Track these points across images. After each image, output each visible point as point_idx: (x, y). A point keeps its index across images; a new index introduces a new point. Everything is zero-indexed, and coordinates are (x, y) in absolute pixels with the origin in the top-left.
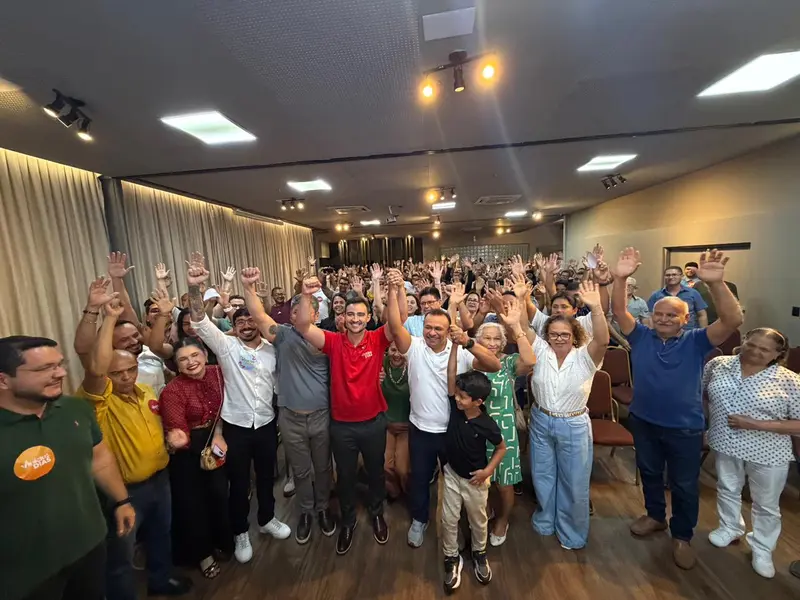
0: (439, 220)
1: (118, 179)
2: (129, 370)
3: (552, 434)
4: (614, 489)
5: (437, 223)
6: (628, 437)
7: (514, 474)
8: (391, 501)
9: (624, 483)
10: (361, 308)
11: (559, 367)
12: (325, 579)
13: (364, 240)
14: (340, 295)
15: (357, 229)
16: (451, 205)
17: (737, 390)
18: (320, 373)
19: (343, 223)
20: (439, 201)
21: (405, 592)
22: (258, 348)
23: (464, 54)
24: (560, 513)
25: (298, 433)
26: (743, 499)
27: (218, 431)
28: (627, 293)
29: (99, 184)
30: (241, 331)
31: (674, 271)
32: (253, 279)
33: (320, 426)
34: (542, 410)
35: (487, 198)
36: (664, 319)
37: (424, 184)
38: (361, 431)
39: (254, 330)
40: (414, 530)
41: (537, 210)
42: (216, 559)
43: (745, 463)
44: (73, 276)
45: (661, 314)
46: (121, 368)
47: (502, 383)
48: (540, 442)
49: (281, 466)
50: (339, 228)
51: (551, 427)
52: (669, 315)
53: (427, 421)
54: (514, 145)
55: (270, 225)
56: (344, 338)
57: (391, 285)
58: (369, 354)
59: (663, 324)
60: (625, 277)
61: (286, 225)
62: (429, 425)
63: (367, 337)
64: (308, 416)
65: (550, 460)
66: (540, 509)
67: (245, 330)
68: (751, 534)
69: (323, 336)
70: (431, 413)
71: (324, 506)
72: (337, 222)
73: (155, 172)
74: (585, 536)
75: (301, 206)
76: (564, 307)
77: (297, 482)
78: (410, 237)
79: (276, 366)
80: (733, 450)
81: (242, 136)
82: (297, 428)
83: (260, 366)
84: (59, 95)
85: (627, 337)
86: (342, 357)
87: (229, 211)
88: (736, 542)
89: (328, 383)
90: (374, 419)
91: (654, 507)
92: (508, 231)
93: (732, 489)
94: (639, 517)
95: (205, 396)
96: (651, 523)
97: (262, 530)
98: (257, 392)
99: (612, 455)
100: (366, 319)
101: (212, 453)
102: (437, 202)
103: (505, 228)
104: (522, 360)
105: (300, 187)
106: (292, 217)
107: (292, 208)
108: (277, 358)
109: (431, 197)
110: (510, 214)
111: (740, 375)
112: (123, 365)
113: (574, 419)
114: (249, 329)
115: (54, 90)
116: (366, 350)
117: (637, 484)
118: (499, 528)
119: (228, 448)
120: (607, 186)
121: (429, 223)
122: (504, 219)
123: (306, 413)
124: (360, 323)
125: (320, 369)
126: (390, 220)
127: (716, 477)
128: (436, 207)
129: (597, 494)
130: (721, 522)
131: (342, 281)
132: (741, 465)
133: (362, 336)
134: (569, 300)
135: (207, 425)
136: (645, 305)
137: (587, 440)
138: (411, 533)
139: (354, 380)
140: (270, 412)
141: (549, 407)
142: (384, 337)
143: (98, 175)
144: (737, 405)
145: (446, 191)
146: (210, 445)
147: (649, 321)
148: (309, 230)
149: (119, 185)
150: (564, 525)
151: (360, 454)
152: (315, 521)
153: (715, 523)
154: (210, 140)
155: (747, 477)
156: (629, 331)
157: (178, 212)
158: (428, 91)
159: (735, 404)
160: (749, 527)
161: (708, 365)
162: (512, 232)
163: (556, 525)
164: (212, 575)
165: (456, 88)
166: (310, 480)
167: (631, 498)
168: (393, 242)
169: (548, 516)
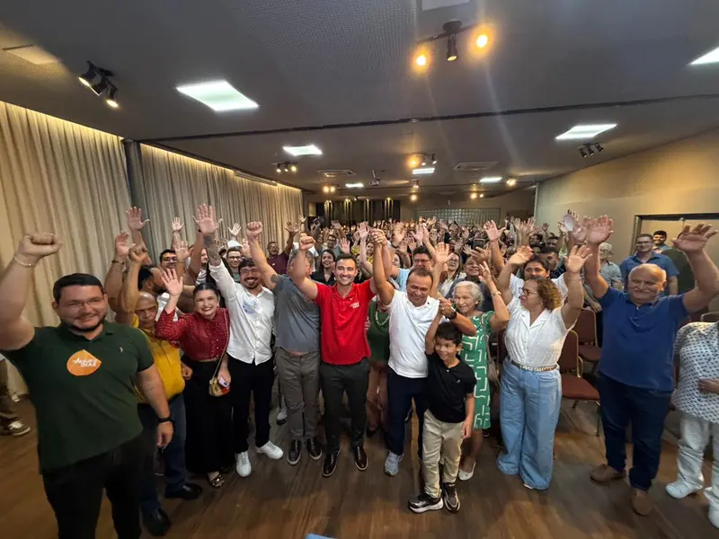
0: (418, 184)
1: (138, 142)
2: (150, 309)
3: (521, 386)
4: (575, 439)
5: (416, 187)
6: (594, 393)
7: (483, 420)
8: (370, 434)
9: (585, 433)
10: (350, 263)
11: (531, 324)
12: (313, 496)
13: (347, 201)
14: (328, 251)
15: (342, 191)
16: (431, 170)
17: (712, 357)
18: (313, 320)
19: (330, 185)
20: (420, 166)
21: (381, 513)
22: (259, 295)
23: (459, 23)
24: (525, 457)
25: (293, 371)
26: (704, 457)
27: (224, 365)
28: (599, 258)
29: (122, 147)
30: (245, 280)
31: (646, 239)
32: (257, 232)
33: (311, 366)
34: (513, 362)
35: (464, 164)
36: (642, 286)
37: (407, 150)
38: (347, 373)
39: (257, 279)
40: (389, 460)
41: (511, 177)
42: (221, 472)
43: (711, 425)
44: (102, 227)
45: (639, 282)
46: (143, 308)
47: (477, 338)
48: (510, 392)
49: (274, 397)
50: (326, 189)
51: (521, 379)
52: (647, 283)
53: (405, 367)
54: (503, 113)
55: (265, 185)
56: (334, 290)
57: (375, 244)
58: (356, 305)
59: (641, 291)
60: (599, 243)
61: (280, 186)
62: (406, 371)
63: (355, 289)
64: (301, 357)
65: (518, 409)
66: (506, 452)
67: (249, 279)
68: (709, 489)
69: (316, 287)
70: (409, 361)
71: (311, 434)
72: (324, 184)
73: (169, 136)
74: (549, 479)
75: (294, 169)
76: (537, 270)
77: (289, 412)
78: (389, 199)
79: (275, 312)
80: (701, 412)
81: (246, 104)
82: (290, 366)
83: (260, 311)
84: (92, 66)
85: (599, 301)
86: (332, 306)
87: (230, 172)
88: (693, 495)
89: (319, 329)
90: (359, 363)
91: (615, 458)
92: (482, 196)
93: (695, 446)
94: (598, 465)
95: (213, 334)
96: (611, 471)
97: (259, 450)
98: (258, 334)
99: (574, 407)
100: (353, 273)
101: (218, 383)
102: (418, 167)
103: (478, 193)
104: (496, 317)
105: (294, 151)
106: (285, 179)
107: (286, 170)
108: (275, 305)
109: (413, 162)
110: (485, 180)
111: (716, 342)
112: (145, 305)
113: (544, 374)
114: (253, 278)
115: (89, 62)
116: (353, 302)
117: (598, 435)
118: (467, 465)
119: (232, 379)
120: (583, 154)
121: (408, 187)
122: (478, 184)
123: (299, 354)
124: (349, 277)
125: (313, 317)
126: (374, 183)
127: (679, 436)
128: (416, 172)
129: (560, 443)
130: (679, 475)
131: (330, 238)
132: (706, 426)
133: (350, 289)
134: (543, 264)
135: (215, 359)
136: (619, 270)
137: (555, 394)
138: (388, 464)
139: (342, 328)
140: (268, 351)
141: (519, 360)
142: (369, 290)
143: (121, 138)
144: (710, 370)
145: (427, 157)
146: (216, 376)
147: (619, 286)
148: (298, 191)
149: (139, 148)
150: (527, 467)
151: (345, 393)
152: (304, 446)
153: (674, 476)
154: (218, 107)
155: (711, 438)
156: (601, 295)
157: (188, 173)
158: (421, 60)
159: (708, 369)
160: (708, 482)
161: (682, 330)
162: (486, 197)
163: (520, 467)
164: (218, 485)
165: (449, 56)
166: (300, 412)
167: (592, 448)
168: (373, 203)
169: (513, 458)
